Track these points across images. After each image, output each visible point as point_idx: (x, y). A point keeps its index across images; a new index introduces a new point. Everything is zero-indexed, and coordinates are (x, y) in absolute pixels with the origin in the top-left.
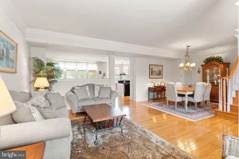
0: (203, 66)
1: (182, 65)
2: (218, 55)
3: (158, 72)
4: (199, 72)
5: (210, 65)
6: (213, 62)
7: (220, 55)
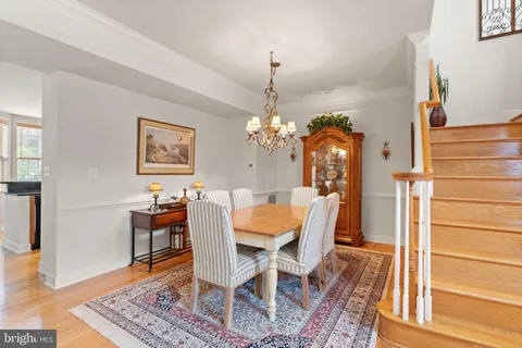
0: (304, 139)
1: (254, 124)
2: (339, 113)
3: (176, 151)
4: (293, 157)
5: (322, 138)
6: (331, 131)
7: (345, 114)
